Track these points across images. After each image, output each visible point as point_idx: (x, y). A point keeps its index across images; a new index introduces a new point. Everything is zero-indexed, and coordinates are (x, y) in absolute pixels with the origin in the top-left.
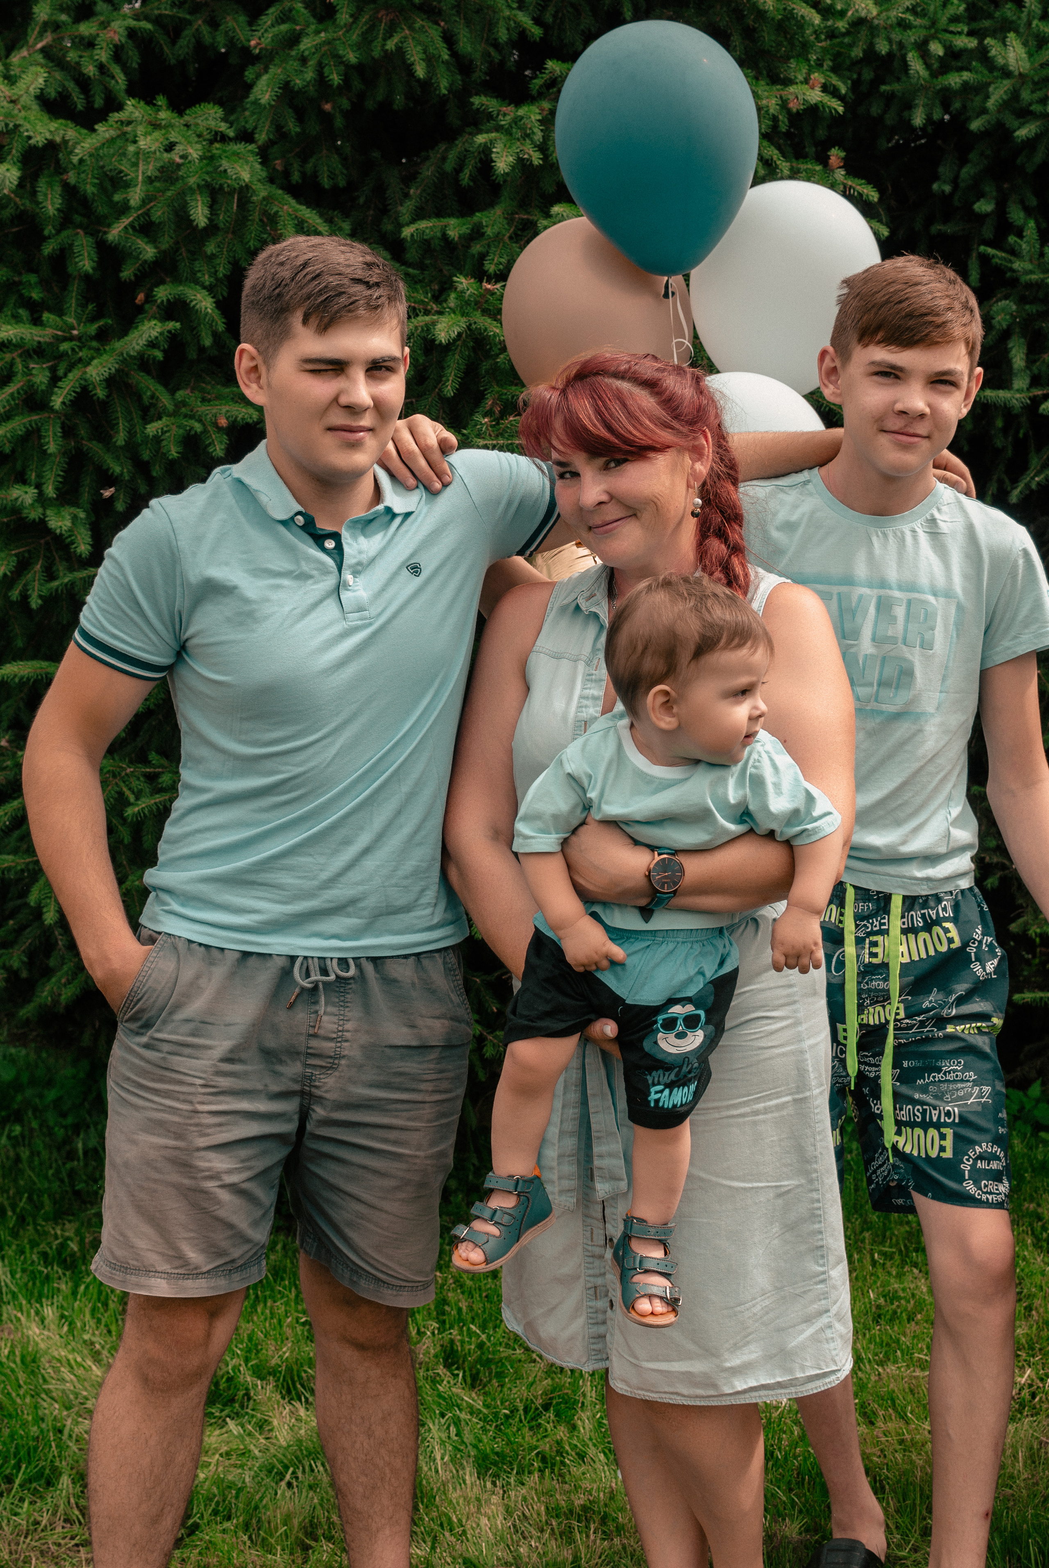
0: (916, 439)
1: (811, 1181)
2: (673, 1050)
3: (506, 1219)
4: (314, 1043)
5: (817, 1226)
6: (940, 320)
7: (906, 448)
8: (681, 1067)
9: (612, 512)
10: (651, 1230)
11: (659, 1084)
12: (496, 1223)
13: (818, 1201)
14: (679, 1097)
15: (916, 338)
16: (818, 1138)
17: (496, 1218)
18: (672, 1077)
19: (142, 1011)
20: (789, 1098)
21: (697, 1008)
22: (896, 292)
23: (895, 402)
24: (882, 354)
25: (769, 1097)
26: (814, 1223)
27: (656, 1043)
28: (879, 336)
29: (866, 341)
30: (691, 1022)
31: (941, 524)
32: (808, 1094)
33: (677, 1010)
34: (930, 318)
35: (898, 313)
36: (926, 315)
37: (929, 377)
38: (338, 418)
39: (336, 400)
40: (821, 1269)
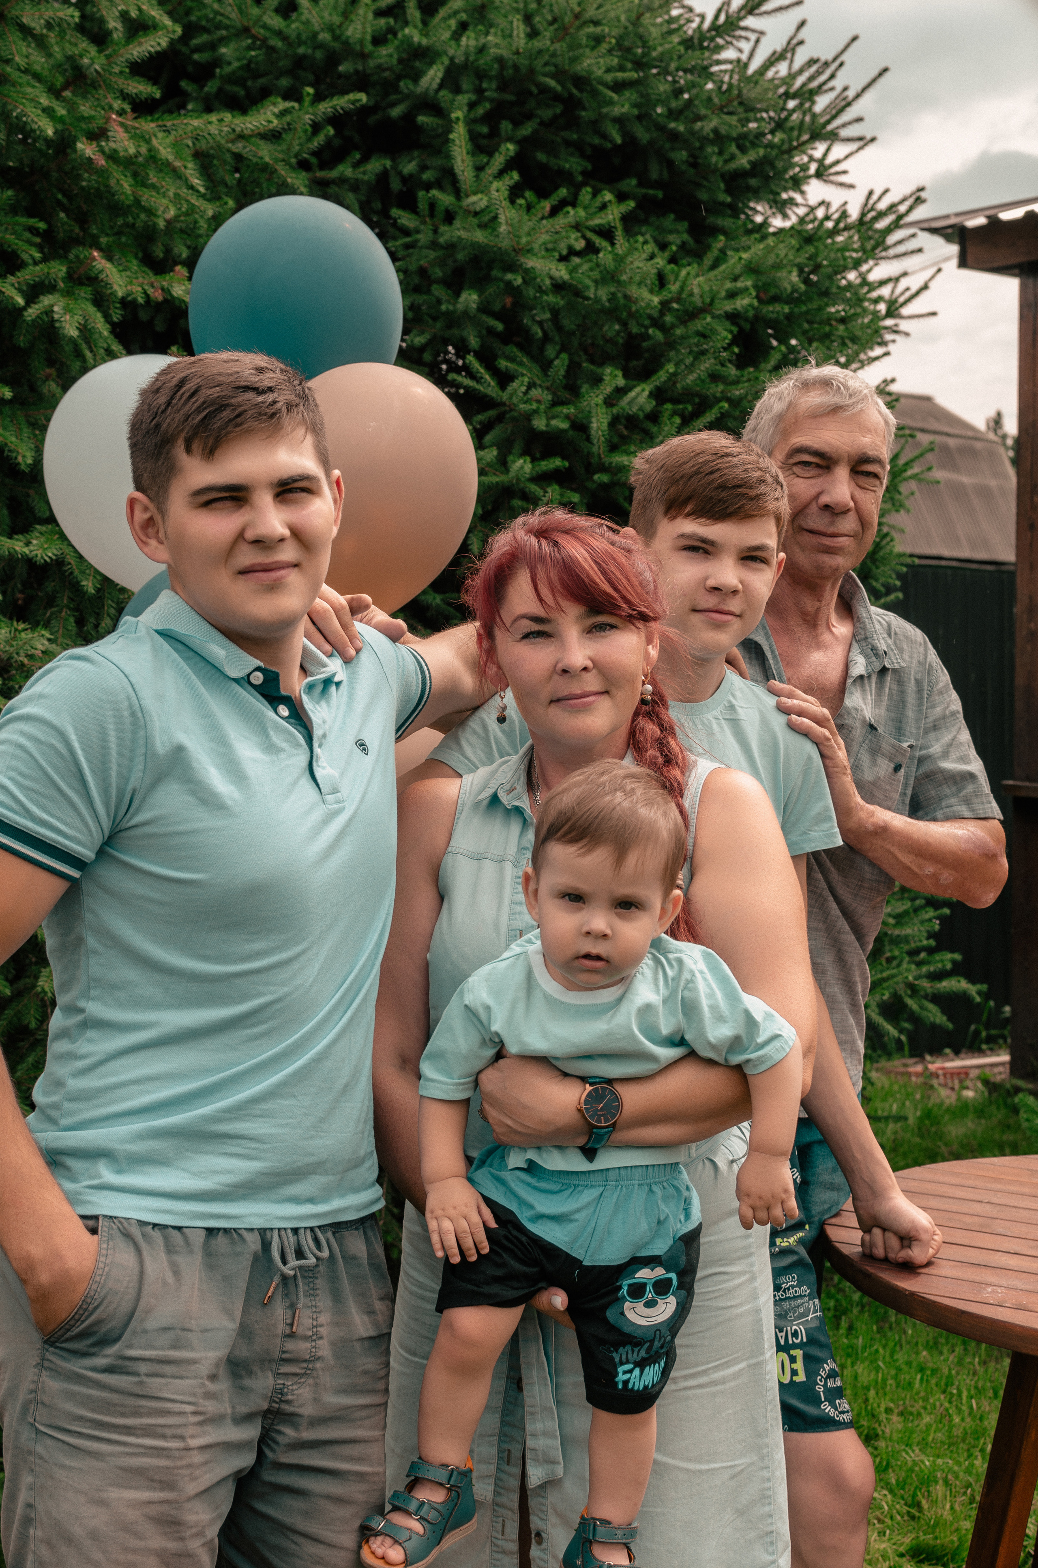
0: (729, 617)
1: (762, 1458)
2: (642, 1322)
3: (433, 1516)
4: (290, 1345)
5: (767, 1509)
6: (753, 493)
7: (718, 626)
8: (652, 1342)
9: (592, 682)
10: (619, 1532)
11: (628, 1362)
12: (422, 1518)
13: (769, 1480)
14: (651, 1375)
15: (729, 510)
16: (769, 1408)
17: (423, 1512)
18: (643, 1353)
19: (99, 1322)
20: (743, 1365)
21: (668, 1271)
22: (706, 463)
23: (706, 578)
24: (690, 527)
25: (727, 1365)
26: (764, 1505)
27: (622, 1314)
28: (688, 509)
29: (673, 512)
30: (662, 1287)
31: (739, 710)
32: (761, 1358)
33: (644, 1274)
34: (743, 490)
35: (710, 484)
36: (739, 486)
37: (741, 551)
38: (247, 557)
39: (240, 536)
40: (771, 1558)
